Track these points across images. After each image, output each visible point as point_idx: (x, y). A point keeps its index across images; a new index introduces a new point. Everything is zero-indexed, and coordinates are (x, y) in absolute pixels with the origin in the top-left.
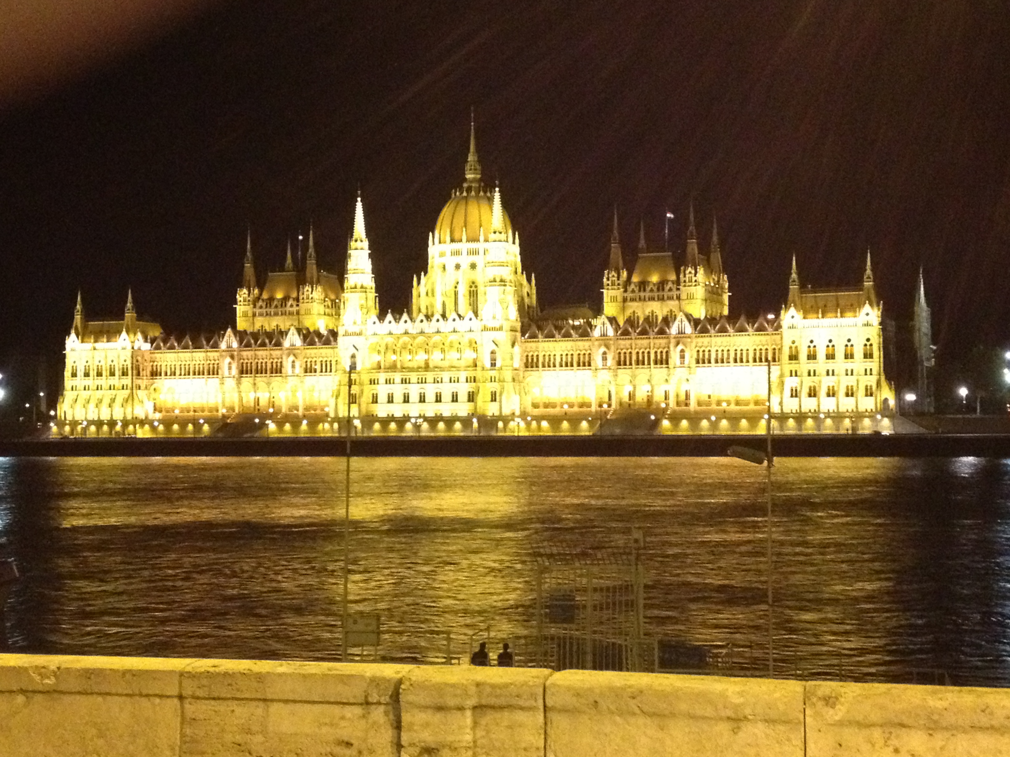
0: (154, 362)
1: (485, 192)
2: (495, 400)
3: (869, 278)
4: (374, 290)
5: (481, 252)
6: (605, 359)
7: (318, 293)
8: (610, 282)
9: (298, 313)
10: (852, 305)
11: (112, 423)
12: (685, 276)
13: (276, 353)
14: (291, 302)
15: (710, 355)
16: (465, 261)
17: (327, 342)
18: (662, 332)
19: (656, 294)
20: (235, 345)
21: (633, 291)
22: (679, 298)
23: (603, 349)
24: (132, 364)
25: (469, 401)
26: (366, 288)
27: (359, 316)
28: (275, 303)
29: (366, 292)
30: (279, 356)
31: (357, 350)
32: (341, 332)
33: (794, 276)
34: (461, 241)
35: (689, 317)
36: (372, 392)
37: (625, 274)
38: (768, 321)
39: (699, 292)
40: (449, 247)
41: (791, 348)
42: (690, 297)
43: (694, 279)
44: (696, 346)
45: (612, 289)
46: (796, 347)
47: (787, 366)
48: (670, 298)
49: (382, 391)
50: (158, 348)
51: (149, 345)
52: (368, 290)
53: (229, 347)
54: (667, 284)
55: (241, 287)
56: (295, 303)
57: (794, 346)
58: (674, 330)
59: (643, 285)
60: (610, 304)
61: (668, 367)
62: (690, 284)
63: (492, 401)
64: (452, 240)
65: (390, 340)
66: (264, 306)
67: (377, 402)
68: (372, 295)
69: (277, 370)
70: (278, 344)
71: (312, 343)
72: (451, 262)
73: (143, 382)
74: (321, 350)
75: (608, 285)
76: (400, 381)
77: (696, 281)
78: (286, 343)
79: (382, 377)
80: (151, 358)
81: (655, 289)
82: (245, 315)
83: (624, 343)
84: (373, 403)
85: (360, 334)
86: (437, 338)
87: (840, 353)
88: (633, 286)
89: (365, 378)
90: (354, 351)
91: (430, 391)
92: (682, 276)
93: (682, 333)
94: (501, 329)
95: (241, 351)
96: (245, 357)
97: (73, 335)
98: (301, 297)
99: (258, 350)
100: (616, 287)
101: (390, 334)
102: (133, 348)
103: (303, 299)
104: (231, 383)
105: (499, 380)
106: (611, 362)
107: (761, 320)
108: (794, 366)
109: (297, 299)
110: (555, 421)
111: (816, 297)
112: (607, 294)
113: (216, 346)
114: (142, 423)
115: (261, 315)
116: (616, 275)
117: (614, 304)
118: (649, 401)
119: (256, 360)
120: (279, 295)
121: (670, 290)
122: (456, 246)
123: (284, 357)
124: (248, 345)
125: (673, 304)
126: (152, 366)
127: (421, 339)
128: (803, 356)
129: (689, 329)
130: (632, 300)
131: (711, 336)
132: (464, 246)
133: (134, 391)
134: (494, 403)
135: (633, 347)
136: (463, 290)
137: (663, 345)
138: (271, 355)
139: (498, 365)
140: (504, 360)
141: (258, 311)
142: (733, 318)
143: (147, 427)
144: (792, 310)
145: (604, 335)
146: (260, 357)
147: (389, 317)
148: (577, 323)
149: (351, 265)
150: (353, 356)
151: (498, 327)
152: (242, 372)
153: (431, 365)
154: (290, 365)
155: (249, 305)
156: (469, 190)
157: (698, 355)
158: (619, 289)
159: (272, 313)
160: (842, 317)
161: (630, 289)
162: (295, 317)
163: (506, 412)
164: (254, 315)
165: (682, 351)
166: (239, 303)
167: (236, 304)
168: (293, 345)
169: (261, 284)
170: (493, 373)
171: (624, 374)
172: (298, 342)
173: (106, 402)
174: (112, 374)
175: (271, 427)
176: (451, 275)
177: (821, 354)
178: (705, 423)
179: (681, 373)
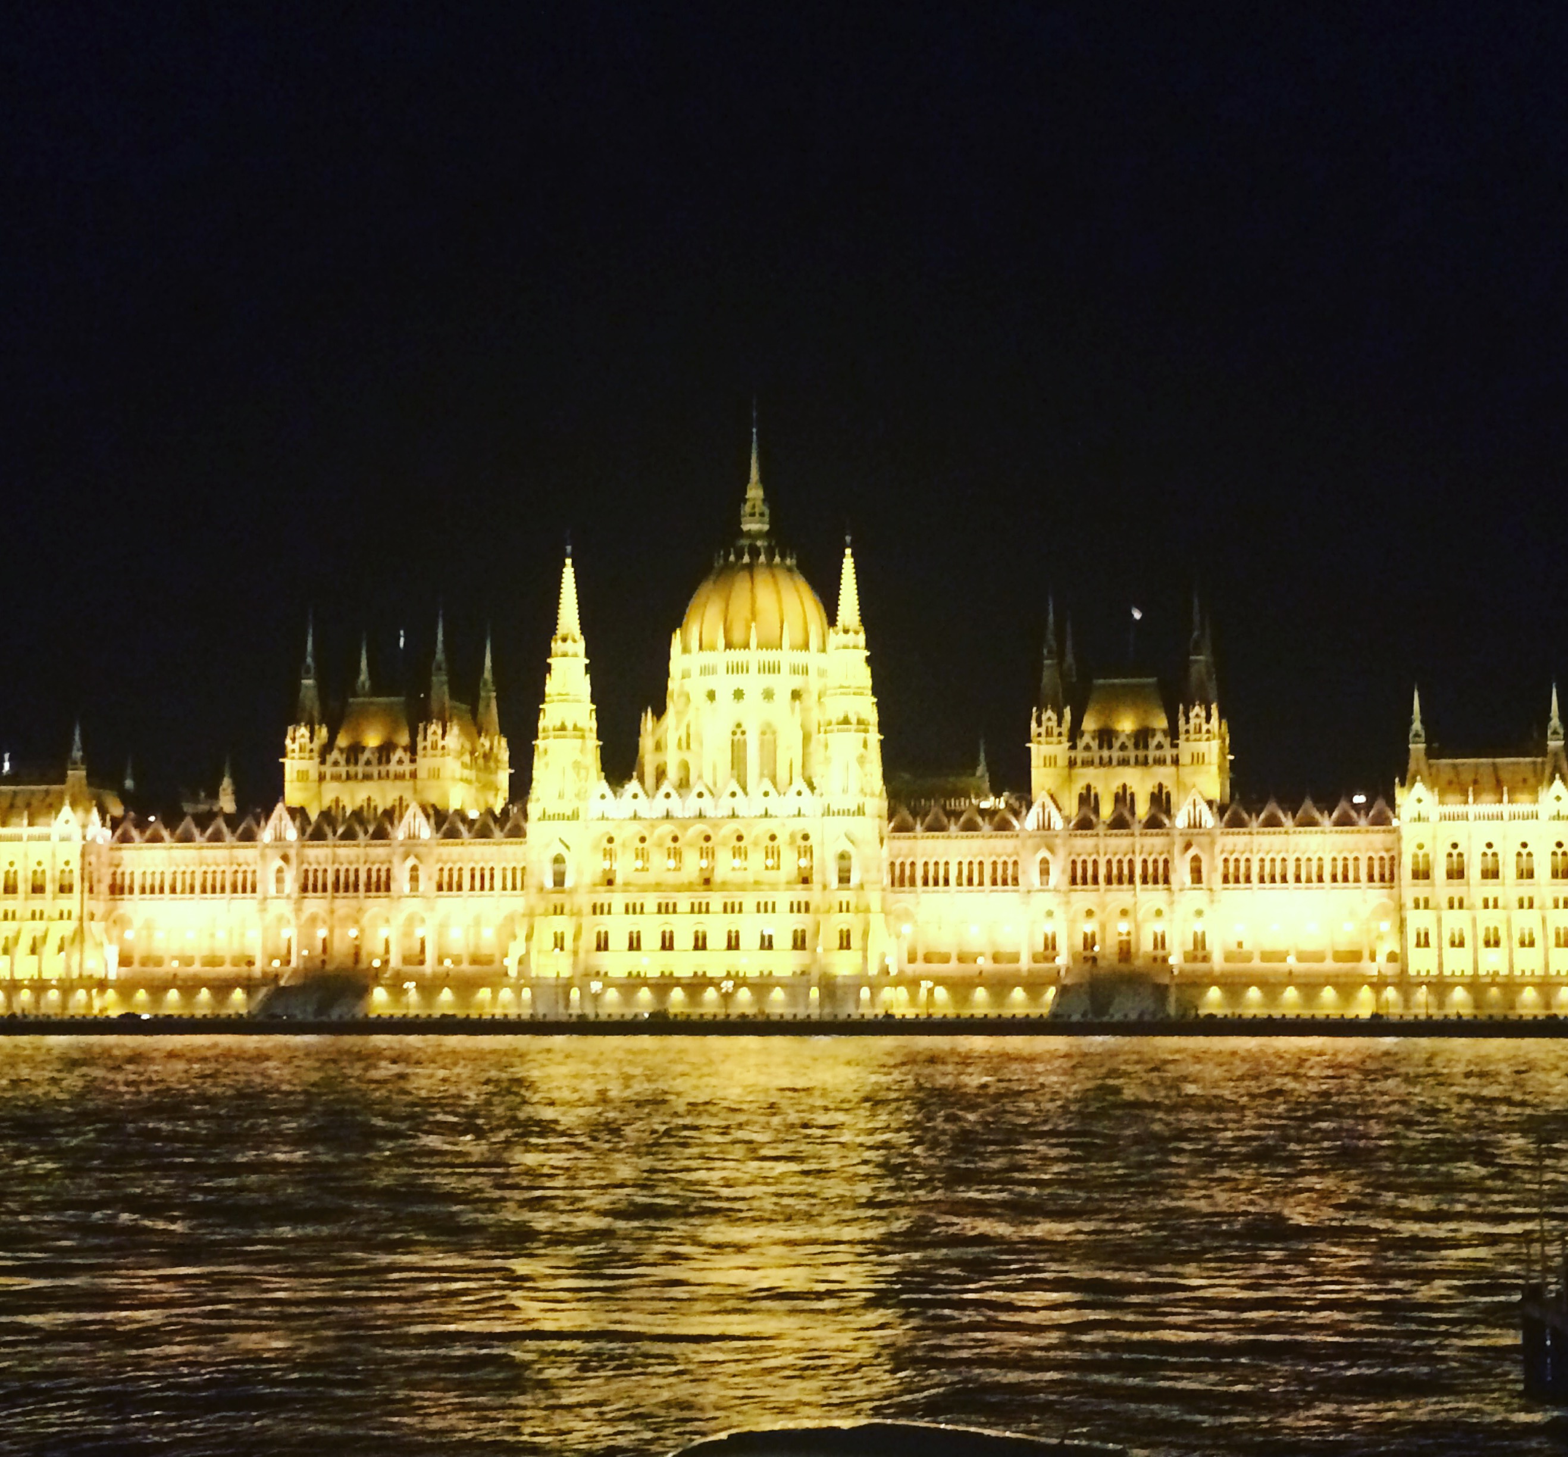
0: (118, 866)
1: (783, 557)
2: (848, 947)
3: (1555, 732)
4: (595, 735)
5: (785, 669)
6: (1045, 872)
7: (454, 738)
8: (1043, 730)
9: (414, 775)
10: (1525, 781)
11: (40, 987)
12: (1187, 721)
13: (378, 851)
14: (399, 754)
15: (1248, 869)
16: (753, 683)
17: (484, 833)
18: (1154, 823)
19: (1131, 754)
20: (291, 833)
21: (1088, 748)
22: (1176, 761)
23: (1044, 853)
24: (83, 869)
25: (795, 947)
26: (581, 730)
27: (570, 782)
28: (367, 755)
29: (583, 737)
30: (383, 857)
31: (567, 847)
32: (533, 812)
33: (1417, 726)
34: (746, 646)
36: (597, 929)
37: (1070, 716)
38: (1357, 807)
39: (1214, 751)
40: (721, 657)
41: (1415, 856)
42: (1198, 759)
43: (1205, 727)
44: (1222, 852)
45: (1048, 743)
46: (1426, 856)
47: (1409, 889)
48: (1160, 762)
49: (618, 927)
50: (125, 839)
51: (108, 832)
52: (587, 734)
53: (279, 838)
54: (1153, 736)
55: (296, 722)
56: (406, 757)
57: (1421, 853)
58: (1179, 820)
59: (1106, 736)
60: (1044, 770)
61: (1169, 889)
62: (1198, 736)
63: (841, 947)
64: (729, 645)
65: (633, 829)
66: (342, 761)
67: (606, 948)
69: (381, 885)
70: (381, 834)
71: (452, 834)
72: (725, 685)
73: (99, 906)
74: (472, 849)
75: (1039, 735)
76: (656, 909)
77: (1208, 731)
78: (400, 833)
79: (618, 900)
80: (112, 858)
81: (1130, 744)
82: (303, 776)
83: (1084, 844)
84: (599, 948)
85: (575, 816)
86: (728, 828)
87: (1508, 869)
88: (1087, 739)
89: (584, 901)
90: (562, 850)
91: (716, 928)
92: (1182, 721)
93: (1195, 826)
94: (860, 811)
95: (303, 846)
96: (312, 859)
98: (420, 746)
99: (339, 846)
100: (1055, 739)
101: (635, 817)
102: (84, 838)
103: (425, 748)
104: (282, 909)
105: (857, 907)
106: (1058, 875)
107: (1343, 805)
108: (1421, 889)
109: (412, 749)
110: (961, 987)
111: (1455, 766)
112: (1039, 751)
113: (249, 836)
114: (102, 985)
115: (336, 778)
116: (1054, 717)
117: (1051, 770)
118: (1125, 952)
119: (336, 866)
120: (372, 740)
121: (1160, 746)
122: (736, 656)
123: (396, 860)
124: (318, 835)
125: (1164, 775)
126: (114, 874)
127: (701, 827)
128: (1439, 872)
129: (1209, 819)
130: (1088, 763)
131: (1250, 833)
132: (753, 656)
133: (86, 924)
134: (845, 952)
135: (1102, 852)
136: (754, 739)
137: (1158, 848)
138: (367, 855)
139: (855, 878)
140: (866, 870)
141: (328, 769)
143: (111, 994)
144: (1419, 788)
145: (1045, 826)
146: (342, 859)
147: (634, 786)
148: (984, 805)
149: (552, 685)
150: (558, 860)
151: (854, 808)
152: (304, 889)
153: (718, 877)
154: (407, 874)
155: (311, 758)
156: (755, 552)
157: (1226, 867)
158: (1060, 742)
159: (360, 776)
160: (1510, 801)
161: (1081, 744)
162: (408, 783)
163: (873, 970)
164: (322, 778)
165: (1196, 859)
166: (290, 755)
167: (284, 755)
168: (412, 837)
170: (845, 896)
171: (1083, 898)
172: (425, 830)
173: (25, 943)
174: (38, 889)
175: (379, 996)
176: (727, 712)
177: (1474, 871)
178: (1254, 993)
179: (1196, 898)
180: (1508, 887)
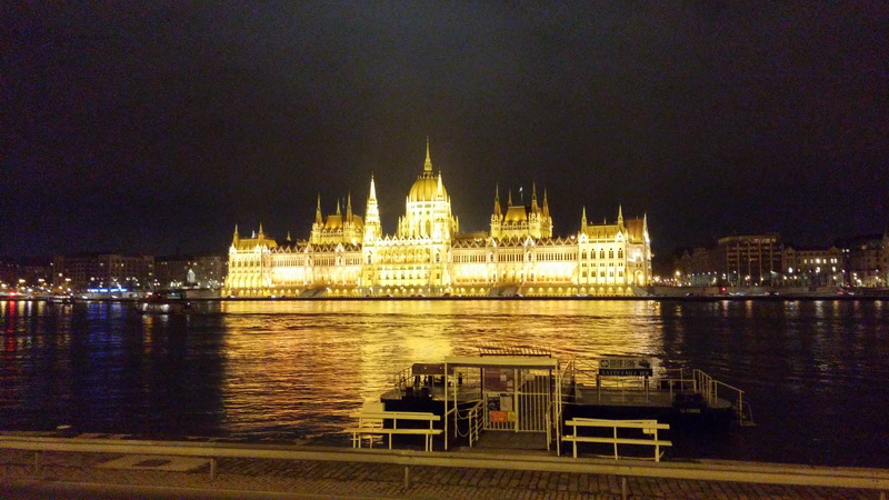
0: (272, 259)
1: (434, 177)
2: (439, 278)
3: (620, 219)
4: (379, 224)
5: (432, 206)
6: (492, 258)
7: (352, 226)
8: (494, 221)
9: (343, 235)
10: (612, 232)
11: (251, 289)
12: (531, 218)
13: (332, 255)
14: (339, 230)
15: (543, 256)
16: (424, 210)
17: (357, 250)
18: (520, 245)
19: (517, 227)
20: (312, 251)
21: (506, 225)
22: (528, 228)
23: (491, 253)
24: (262, 260)
25: (425, 278)
27: (372, 237)
28: (332, 230)
32: (363, 244)
33: (584, 217)
34: (422, 200)
35: (533, 237)
36: (378, 274)
37: (502, 217)
38: (572, 240)
39: (538, 225)
40: (416, 203)
41: (583, 252)
42: (534, 228)
43: (535, 219)
44: (537, 252)
46: (585, 252)
47: (582, 262)
48: (524, 228)
49: (384, 273)
50: (274, 252)
51: (270, 251)
52: (377, 224)
53: (309, 252)
54: (522, 221)
55: (315, 222)
56: (341, 231)
58: (526, 244)
59: (510, 222)
60: (494, 231)
61: (523, 262)
62: (534, 221)
63: (437, 278)
64: (418, 200)
65: (387, 248)
66: (326, 232)
67: (381, 279)
68: (379, 226)
69: (332, 263)
70: (333, 250)
71: (349, 250)
73: (267, 269)
74: (354, 254)
76: (392, 269)
78: (337, 250)
79: (384, 266)
80: (271, 257)
81: (516, 224)
82: (317, 236)
83: (502, 250)
84: (379, 279)
85: (373, 245)
86: (410, 248)
87: (607, 255)
88: (506, 223)
89: (375, 267)
90: (370, 254)
91: (407, 274)
92: (529, 217)
93: (530, 246)
95: (315, 254)
96: (317, 257)
97: (233, 246)
99: (323, 253)
100: (497, 223)
101: (388, 245)
102: (262, 252)
103: (345, 228)
104: (309, 269)
105: (441, 268)
106: (495, 259)
107: (568, 239)
108: (584, 262)
109: (342, 229)
110: (468, 288)
111: (594, 228)
112: (493, 226)
113: (302, 251)
114: (266, 289)
115: (324, 236)
116: (497, 217)
117: (496, 231)
118: (514, 279)
119: (322, 258)
120: (334, 227)
121: (524, 224)
122: (419, 203)
123: (336, 257)
124: (318, 251)
125: (525, 231)
126: (271, 261)
127: (402, 248)
128: (589, 256)
129: (533, 243)
130: (505, 229)
131: (544, 247)
132: (423, 203)
133: (263, 274)
135: (506, 252)
136: (423, 225)
137: (521, 251)
138: (329, 256)
139: (440, 260)
140: (443, 258)
141: (323, 234)
142: (554, 237)
143: (268, 291)
144: (584, 234)
145: (492, 246)
146: (324, 257)
147: (387, 237)
148: (478, 240)
149: (369, 212)
150: (370, 256)
151: (440, 242)
152: (315, 264)
153: (408, 261)
154: (339, 261)
155: (318, 231)
156: (426, 176)
157: (538, 256)
158: (499, 224)
159: (330, 235)
160: (608, 238)
161: (504, 224)
162: (341, 237)
163: (444, 284)
164: (321, 236)
165: (530, 254)
166: (314, 230)
167: (312, 231)
168: (340, 251)
169: (325, 222)
170: (438, 265)
171: (502, 265)
172: (343, 249)
173: (249, 278)
174: (252, 264)
175: (329, 291)
176: (417, 217)
177: (598, 256)
178: (541, 289)
179: (529, 265)
180: (607, 260)
